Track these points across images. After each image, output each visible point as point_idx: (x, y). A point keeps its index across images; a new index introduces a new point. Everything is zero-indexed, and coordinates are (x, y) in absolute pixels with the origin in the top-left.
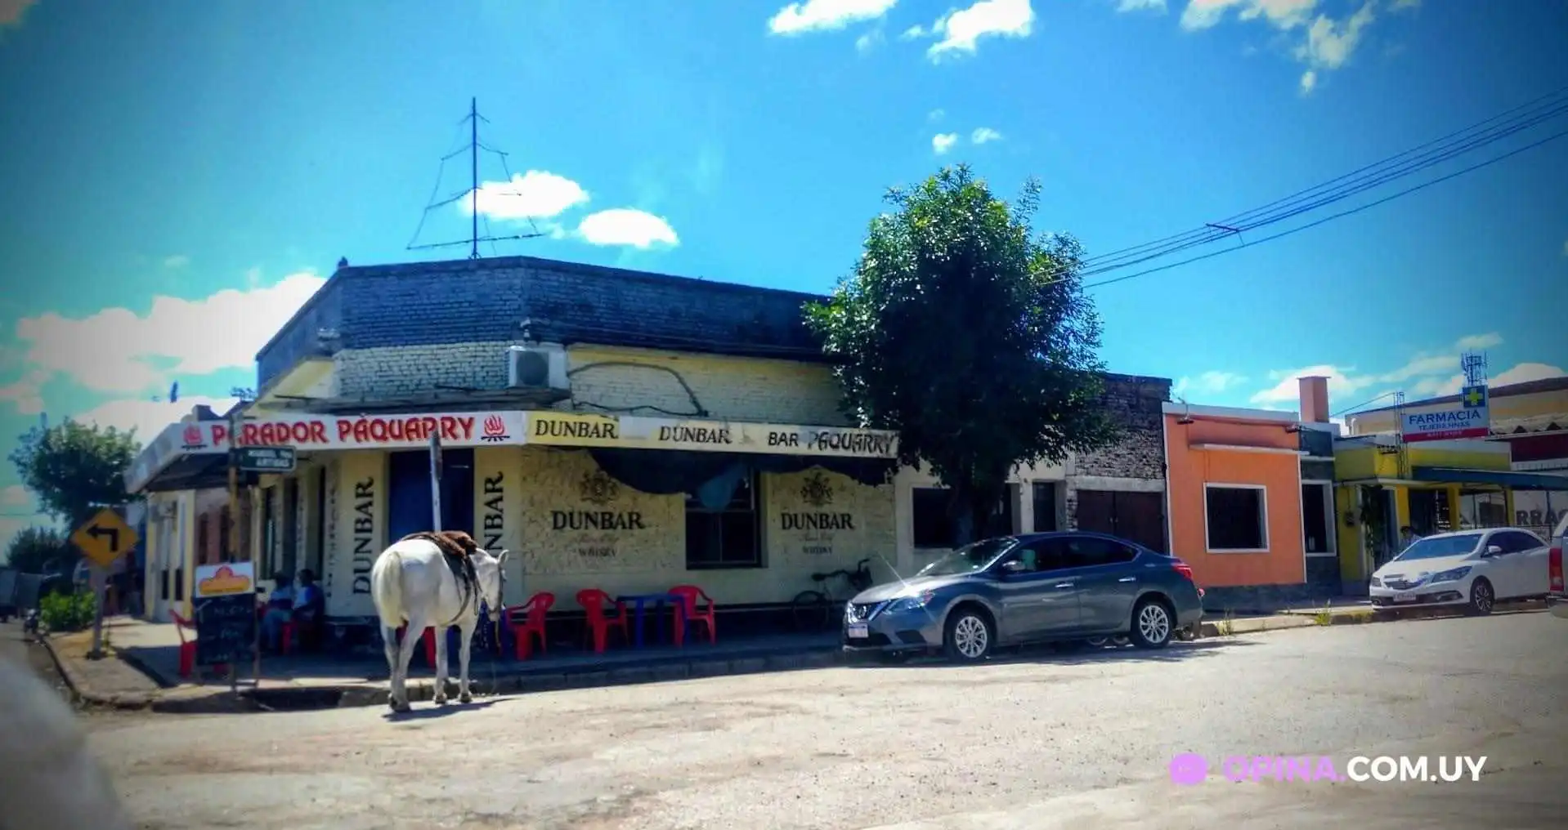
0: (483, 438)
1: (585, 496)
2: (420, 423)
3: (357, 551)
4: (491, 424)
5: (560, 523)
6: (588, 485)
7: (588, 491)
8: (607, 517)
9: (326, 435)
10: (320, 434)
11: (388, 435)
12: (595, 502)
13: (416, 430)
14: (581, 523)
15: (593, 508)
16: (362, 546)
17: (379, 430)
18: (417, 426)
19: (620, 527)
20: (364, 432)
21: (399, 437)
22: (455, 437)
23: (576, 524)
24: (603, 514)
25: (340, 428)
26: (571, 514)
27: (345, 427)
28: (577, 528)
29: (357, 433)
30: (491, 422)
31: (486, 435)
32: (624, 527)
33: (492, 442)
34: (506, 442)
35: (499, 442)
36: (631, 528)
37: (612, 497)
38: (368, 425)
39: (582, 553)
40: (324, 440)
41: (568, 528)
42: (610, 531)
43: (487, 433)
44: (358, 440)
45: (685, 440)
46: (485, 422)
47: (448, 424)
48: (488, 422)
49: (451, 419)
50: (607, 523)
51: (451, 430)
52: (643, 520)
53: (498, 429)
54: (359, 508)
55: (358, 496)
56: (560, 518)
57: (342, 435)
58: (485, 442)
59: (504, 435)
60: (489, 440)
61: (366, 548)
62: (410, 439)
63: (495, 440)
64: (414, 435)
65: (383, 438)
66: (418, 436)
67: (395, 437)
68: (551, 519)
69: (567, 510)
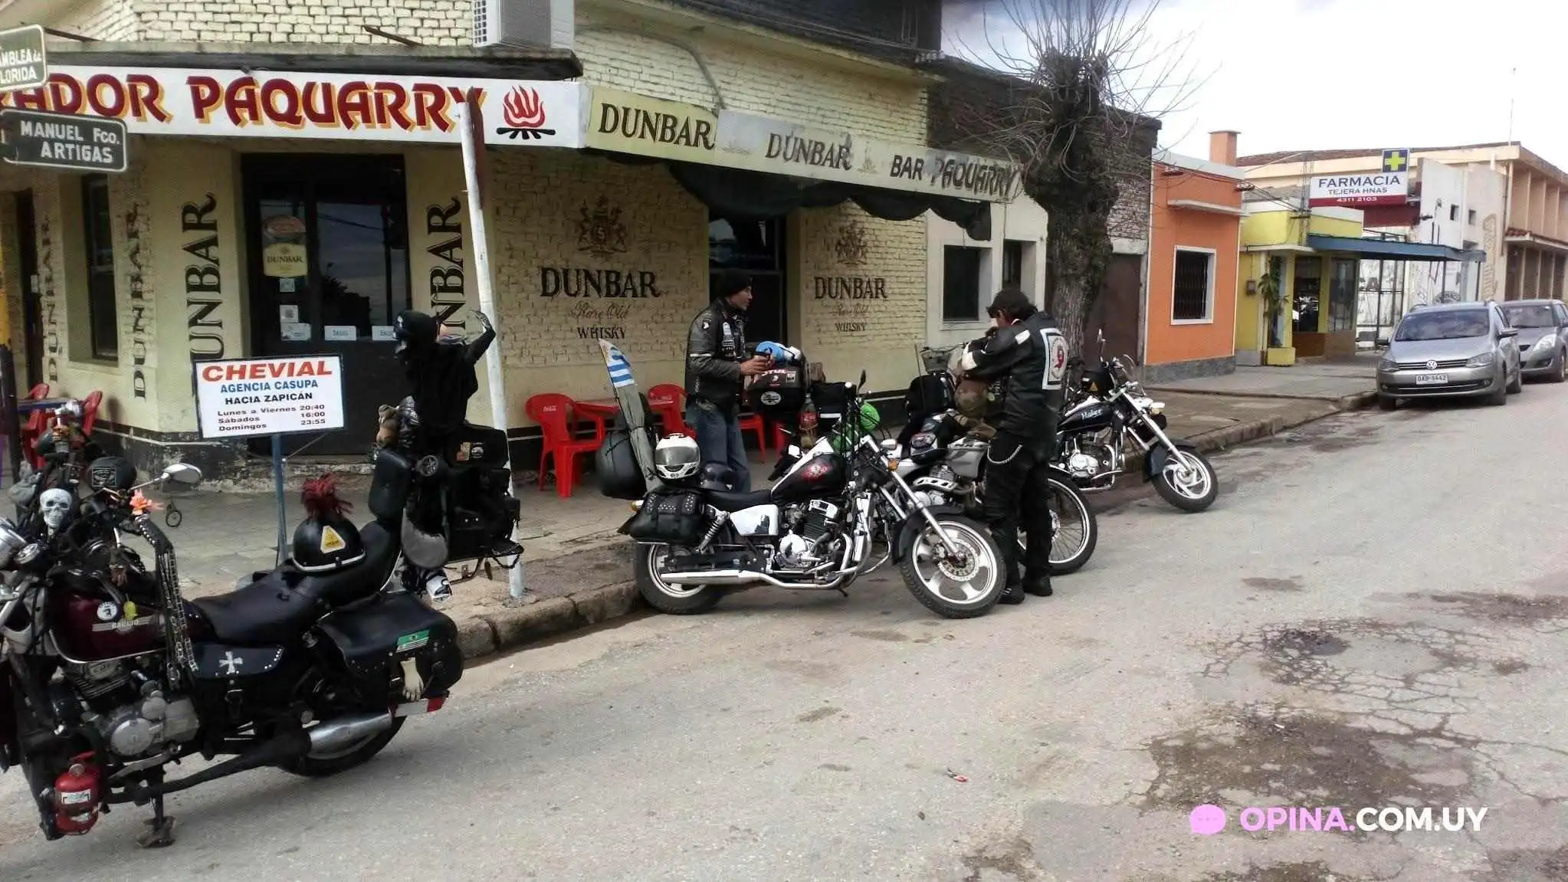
0: (501, 131)
1: (583, 245)
2: (371, 94)
3: (193, 322)
4: (519, 106)
5: (551, 288)
6: (587, 225)
7: (587, 236)
8: (613, 278)
9: (165, 104)
10: (150, 102)
11: (301, 112)
12: (597, 253)
13: (363, 107)
14: (579, 289)
15: (595, 265)
16: (202, 314)
17: (281, 102)
18: (364, 97)
19: (630, 293)
20: (250, 104)
21: (327, 118)
22: (443, 125)
23: (574, 288)
24: (608, 273)
25: (196, 93)
26: (566, 272)
27: (206, 92)
28: (575, 295)
29: (232, 107)
30: (517, 97)
31: (506, 126)
32: (635, 295)
33: (519, 140)
34: (545, 141)
35: (532, 141)
36: (644, 295)
37: (620, 247)
38: (258, 91)
39: (582, 333)
40: (161, 116)
41: (562, 294)
42: (617, 300)
43: (509, 121)
44: (236, 120)
45: (797, 160)
46: (506, 99)
47: (430, 99)
48: (512, 99)
49: (437, 91)
50: (613, 288)
51: (435, 111)
52: (659, 284)
53: (532, 115)
54: (192, 249)
55: (187, 226)
56: (551, 278)
57: (201, 107)
58: (505, 140)
59: (543, 127)
60: (513, 137)
61: (211, 317)
62: (349, 124)
63: (526, 137)
64: (357, 117)
65: (291, 118)
66: (367, 119)
67: (315, 117)
68: (539, 281)
69: (560, 264)
